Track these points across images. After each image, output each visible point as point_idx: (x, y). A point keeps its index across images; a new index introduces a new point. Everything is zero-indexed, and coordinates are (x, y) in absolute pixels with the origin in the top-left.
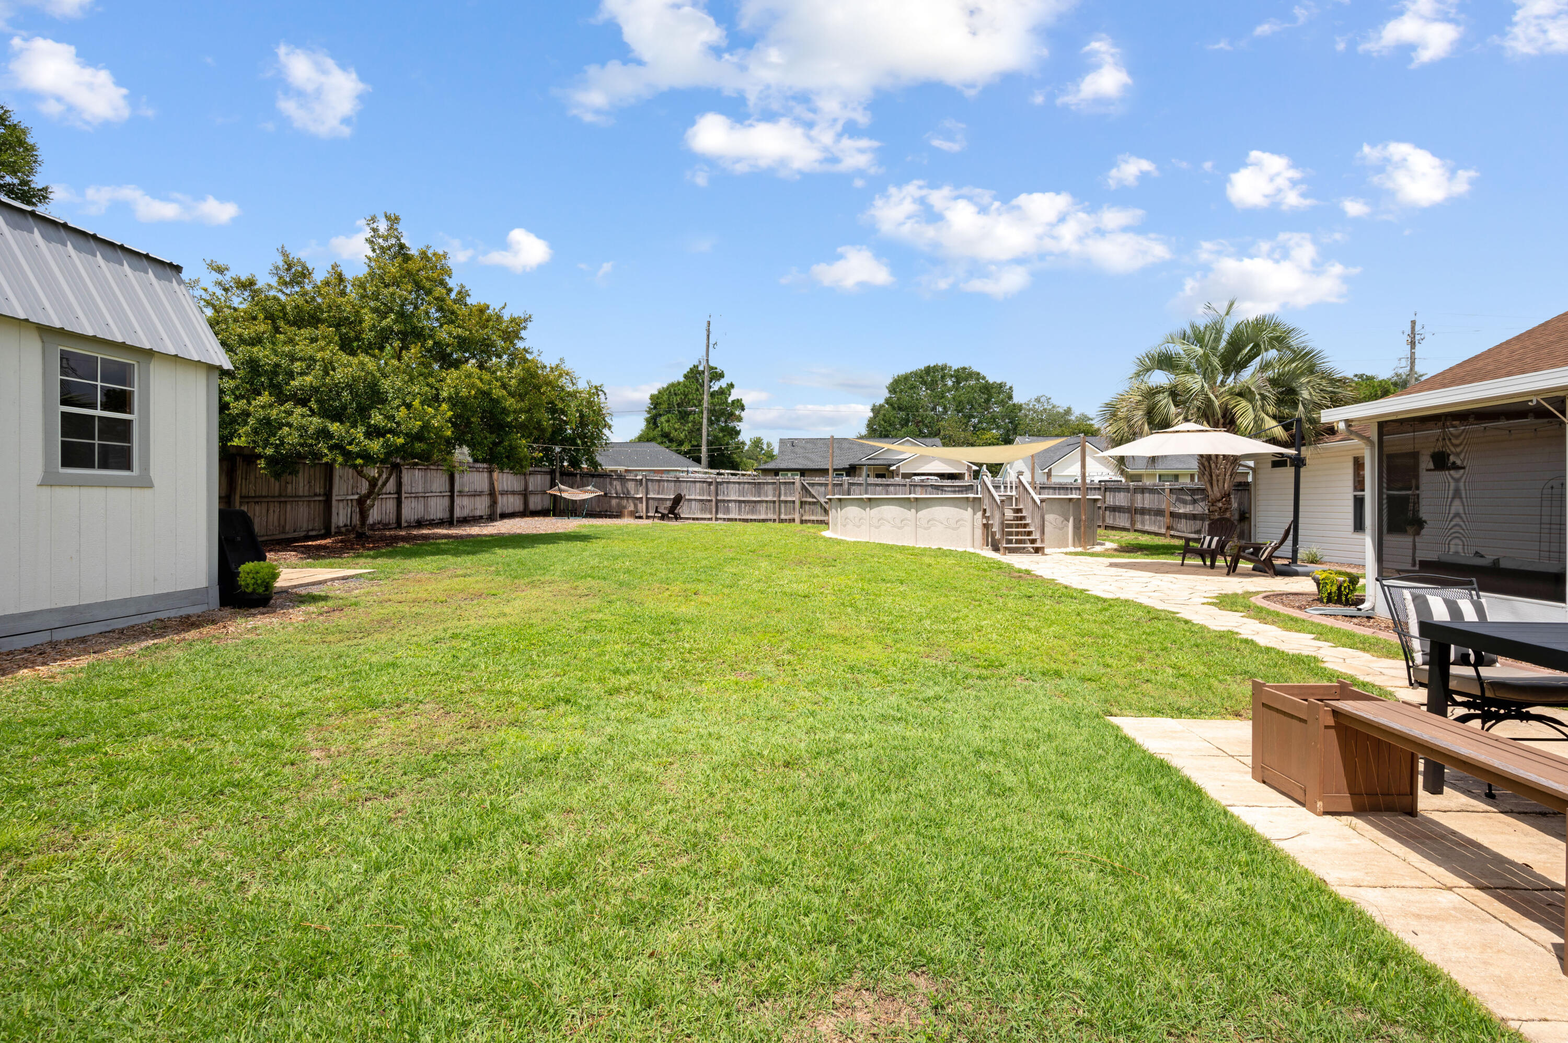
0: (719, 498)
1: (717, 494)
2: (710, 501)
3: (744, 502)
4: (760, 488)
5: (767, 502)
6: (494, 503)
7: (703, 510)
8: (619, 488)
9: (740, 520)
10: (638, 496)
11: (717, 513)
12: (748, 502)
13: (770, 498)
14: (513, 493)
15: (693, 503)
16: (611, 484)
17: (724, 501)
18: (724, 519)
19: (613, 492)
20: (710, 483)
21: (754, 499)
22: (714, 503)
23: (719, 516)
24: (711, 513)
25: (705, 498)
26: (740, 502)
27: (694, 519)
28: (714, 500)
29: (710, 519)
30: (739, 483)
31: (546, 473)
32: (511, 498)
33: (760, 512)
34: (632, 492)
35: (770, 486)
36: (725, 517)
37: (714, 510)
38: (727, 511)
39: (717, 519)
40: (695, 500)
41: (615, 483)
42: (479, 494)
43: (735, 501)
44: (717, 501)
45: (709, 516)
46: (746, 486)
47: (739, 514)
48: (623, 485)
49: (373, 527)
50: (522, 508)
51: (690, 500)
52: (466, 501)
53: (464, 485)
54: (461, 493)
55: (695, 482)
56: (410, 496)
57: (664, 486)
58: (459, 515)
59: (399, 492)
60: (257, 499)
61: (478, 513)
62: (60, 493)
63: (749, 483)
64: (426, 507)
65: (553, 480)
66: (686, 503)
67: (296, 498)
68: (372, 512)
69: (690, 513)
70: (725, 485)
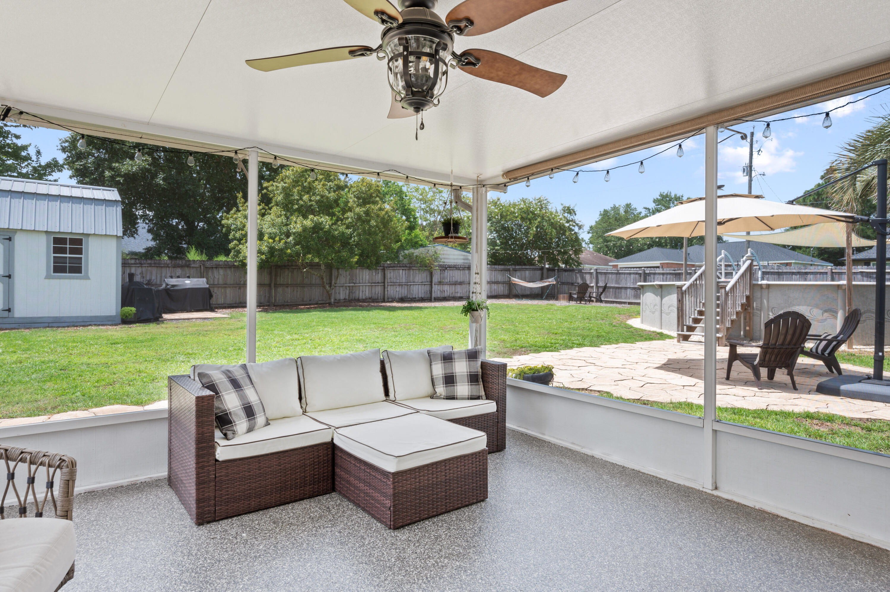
15: (629, 290)
31: (536, 269)
40: (630, 288)
48: (582, 277)
49: (364, 301)
50: (506, 292)
51: (626, 288)
52: (446, 288)
53: (444, 278)
54: (440, 283)
55: (630, 274)
56: (394, 284)
57: (609, 277)
58: (439, 296)
59: (384, 283)
60: (287, 286)
61: (459, 295)
62: (52, 281)
63: (670, 274)
64: (409, 291)
65: (542, 274)
66: (623, 290)
67: (311, 285)
68: (364, 292)
69: (625, 298)
70: (652, 276)
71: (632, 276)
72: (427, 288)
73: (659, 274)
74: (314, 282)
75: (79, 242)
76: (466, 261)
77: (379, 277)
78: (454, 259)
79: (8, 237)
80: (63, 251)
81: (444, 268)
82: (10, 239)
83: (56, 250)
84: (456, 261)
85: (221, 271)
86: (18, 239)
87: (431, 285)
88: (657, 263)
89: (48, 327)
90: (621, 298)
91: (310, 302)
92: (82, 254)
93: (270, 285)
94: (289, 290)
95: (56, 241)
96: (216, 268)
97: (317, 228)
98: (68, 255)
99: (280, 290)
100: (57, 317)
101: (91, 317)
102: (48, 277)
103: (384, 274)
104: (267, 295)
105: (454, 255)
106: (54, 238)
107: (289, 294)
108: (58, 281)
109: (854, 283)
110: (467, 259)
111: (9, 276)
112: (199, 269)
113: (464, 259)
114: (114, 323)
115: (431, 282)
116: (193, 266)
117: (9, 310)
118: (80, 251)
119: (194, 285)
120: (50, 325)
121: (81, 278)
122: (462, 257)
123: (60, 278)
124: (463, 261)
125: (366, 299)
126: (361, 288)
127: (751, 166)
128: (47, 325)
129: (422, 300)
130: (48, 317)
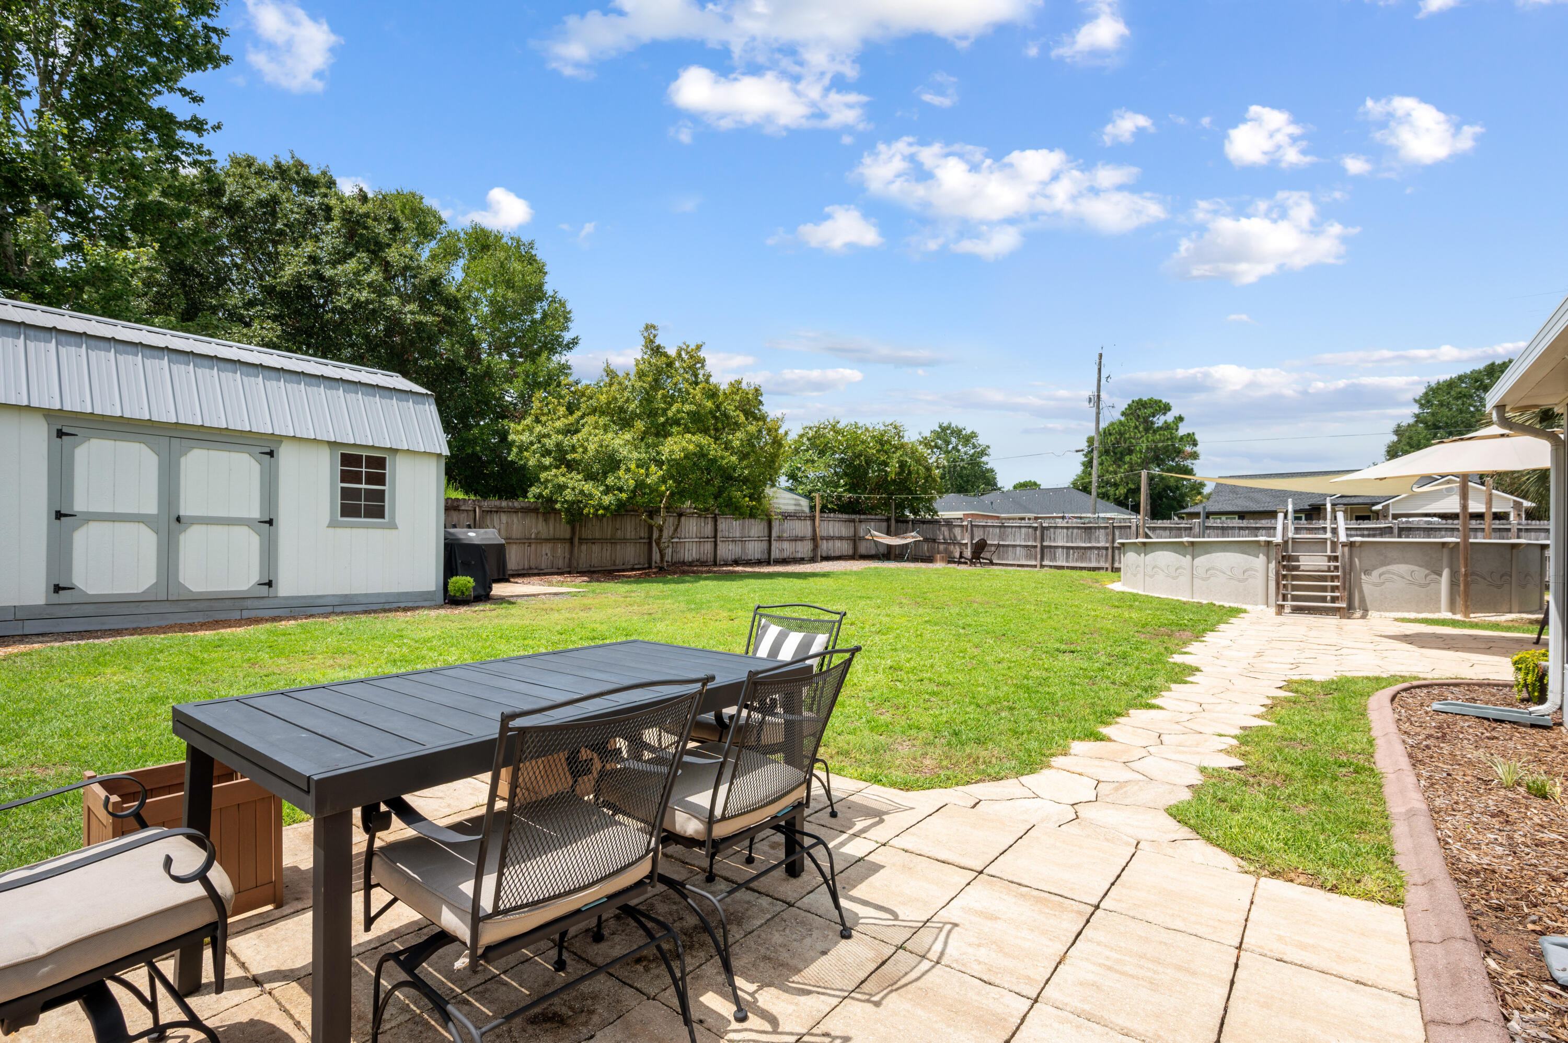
0: (1045, 544)
1: (1042, 540)
2: (1036, 547)
3: (1072, 548)
4: (1091, 533)
5: (1098, 548)
6: (816, 547)
7: (1028, 557)
8: (947, 533)
9: (1068, 568)
10: (964, 542)
11: (1042, 559)
12: (1078, 548)
13: (1102, 544)
14: (840, 538)
15: (1018, 548)
16: (940, 531)
17: (1050, 547)
18: (1051, 567)
19: (941, 537)
20: (1035, 529)
21: (1084, 545)
22: (1038, 549)
23: (1046, 563)
24: (1036, 559)
25: (1030, 544)
26: (1068, 548)
27: (1019, 566)
28: (1039, 545)
29: (1035, 566)
30: (1067, 528)
31: (881, 520)
32: (838, 544)
33: (1090, 560)
34: (959, 538)
36: (1051, 564)
37: (1039, 556)
38: (1054, 558)
39: (1042, 566)
40: (1020, 546)
41: (943, 530)
42: (802, 539)
43: (1063, 547)
44: (1043, 548)
45: (1033, 563)
46: (1075, 531)
47: (1067, 561)
48: (950, 531)
49: (691, 564)
50: (851, 552)
51: (1014, 546)
52: (786, 545)
53: (783, 531)
54: (780, 538)
55: (1020, 527)
56: (727, 540)
57: (988, 532)
58: (778, 556)
59: (715, 537)
60: (593, 541)
61: (799, 555)
62: (340, 531)
63: (1078, 528)
64: (743, 549)
65: (889, 527)
66: (1010, 549)
67: (624, 540)
68: (690, 552)
69: (1014, 559)
70: (1052, 531)
71: (1023, 530)
72: (765, 545)
73: (1062, 528)
74: (628, 537)
75: (380, 463)
76: (798, 508)
77: (708, 529)
78: (784, 504)
79: (268, 450)
80: (356, 478)
81: (786, 516)
82: (271, 454)
83: (345, 477)
84: (786, 507)
85: (504, 518)
86: (287, 456)
87: (770, 541)
88: (959, 514)
89: (333, 613)
90: (1007, 559)
91: (624, 567)
92: (384, 485)
93: (571, 541)
94: (596, 548)
95: (348, 460)
96: (497, 512)
97: (701, 454)
98: (363, 486)
99: (584, 547)
100: (346, 595)
101: (399, 594)
102: (332, 524)
103: (716, 525)
104: (567, 555)
105: (784, 498)
106: (342, 455)
107: (597, 554)
108: (348, 530)
109: (1471, 540)
110: (799, 505)
111: (270, 522)
112: (471, 514)
113: (795, 505)
114: (433, 603)
115: (770, 536)
116: (463, 508)
117: (270, 584)
118: (380, 479)
119: (483, 539)
120: (337, 609)
121: (382, 527)
122: (793, 502)
123: (352, 526)
124: (795, 507)
125: (693, 561)
126: (687, 544)
128: (330, 609)
129: (759, 563)
130: (333, 595)
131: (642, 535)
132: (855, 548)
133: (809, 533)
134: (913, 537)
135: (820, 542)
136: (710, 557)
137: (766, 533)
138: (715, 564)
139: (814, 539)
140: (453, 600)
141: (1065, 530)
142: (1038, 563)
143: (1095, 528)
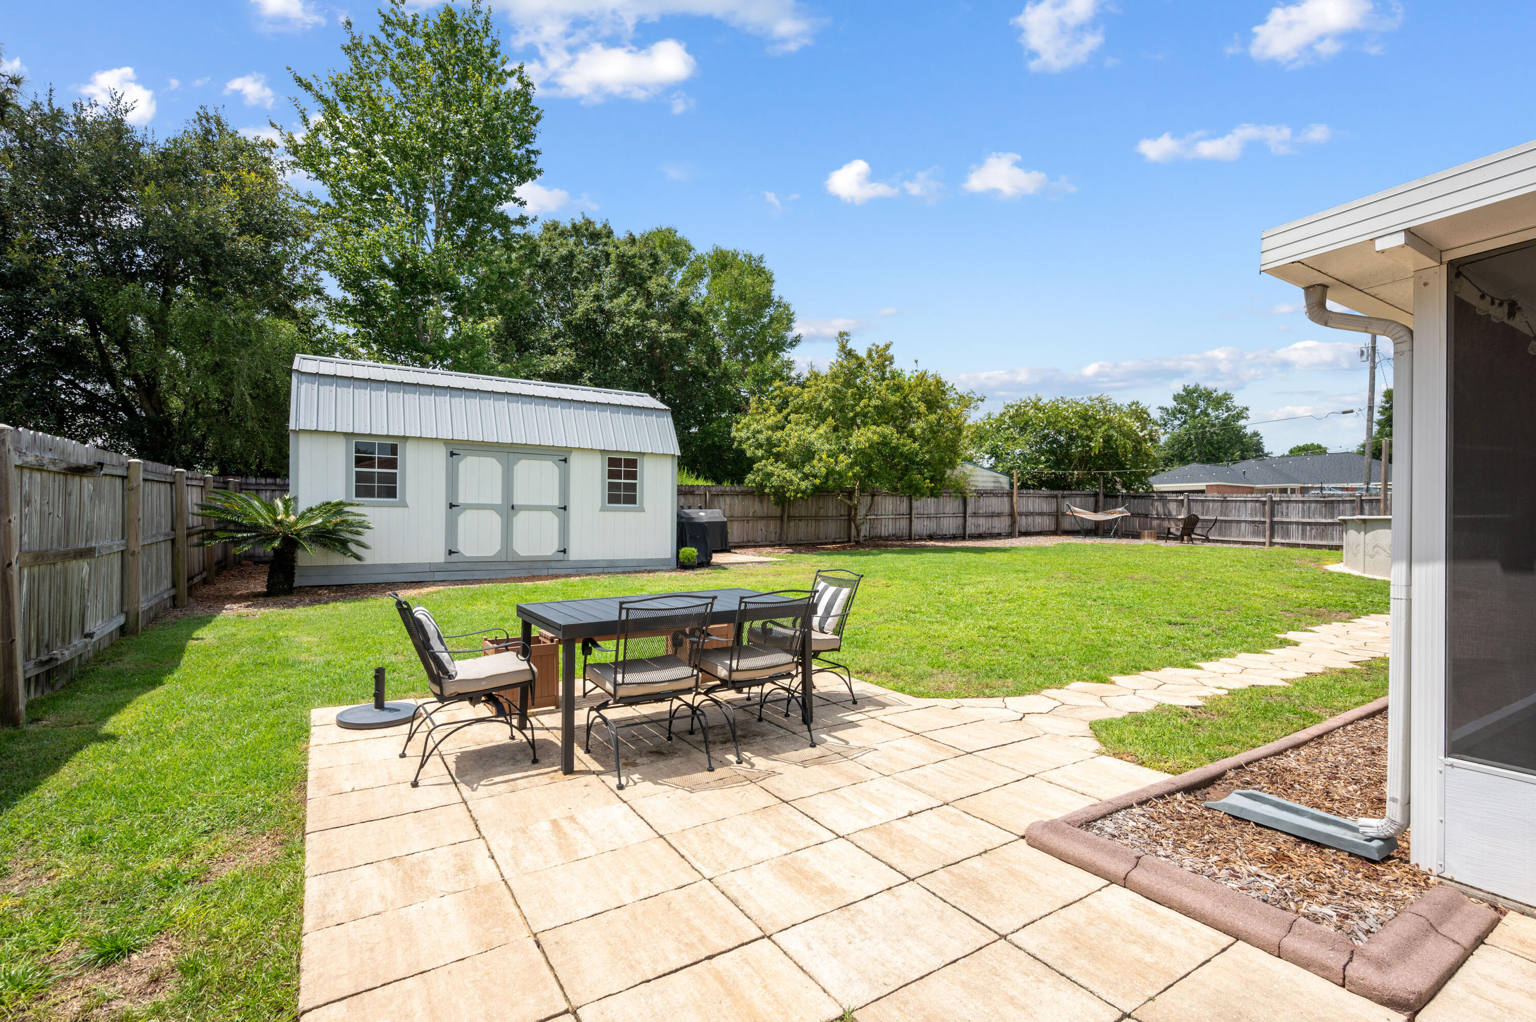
0: (1275, 519)
1: (1272, 514)
2: (1264, 522)
3: (1310, 524)
4: (1333, 508)
6: (1013, 523)
7: (1255, 534)
8: (1160, 509)
9: (1304, 545)
11: (1272, 535)
12: (1316, 524)
14: (1041, 514)
15: (1243, 525)
16: (1153, 505)
17: (1282, 523)
18: (1283, 544)
19: (1154, 513)
20: (1264, 503)
21: (1324, 521)
22: (1267, 525)
23: (1276, 540)
24: (1264, 536)
25: (1257, 519)
26: (1304, 524)
27: (1244, 543)
28: (1268, 521)
29: (1264, 544)
30: (1303, 502)
31: (1088, 495)
32: (1038, 519)
33: (1332, 539)
34: (1174, 513)
35: (1348, 505)
36: (1283, 541)
37: (1268, 533)
38: (1287, 534)
39: (1272, 544)
40: (1245, 521)
41: (1156, 504)
42: (999, 515)
43: (1297, 523)
44: (1273, 524)
45: (1262, 540)
46: (1313, 505)
47: (1303, 539)
48: (1164, 506)
49: (887, 538)
50: (1053, 528)
51: (1239, 522)
52: (982, 521)
53: (979, 508)
54: (975, 515)
55: (1245, 501)
56: (921, 516)
57: (1209, 507)
58: (973, 532)
59: (910, 514)
60: (800, 518)
61: (996, 531)
62: (607, 514)
63: (1317, 502)
64: (938, 525)
65: (1097, 502)
66: (1234, 525)
67: (827, 518)
68: (887, 528)
69: (1238, 536)
70: (1284, 505)
71: (1249, 505)
72: (960, 521)
73: (1296, 502)
74: (830, 514)
75: (632, 463)
76: (997, 485)
77: (904, 507)
78: (983, 482)
79: (563, 458)
80: (618, 475)
81: (981, 494)
82: (565, 460)
83: (611, 475)
84: (985, 485)
85: (728, 499)
86: (574, 460)
87: (965, 517)
88: (1201, 486)
89: (603, 573)
90: (1230, 535)
91: (826, 541)
92: (636, 479)
93: (782, 518)
94: (802, 524)
95: (613, 462)
96: (723, 495)
97: (885, 442)
98: (623, 481)
99: (792, 524)
100: (612, 563)
101: (646, 562)
102: (603, 509)
103: (911, 503)
104: (778, 531)
105: (983, 476)
106: (609, 459)
107: (803, 530)
108: (613, 513)
110: (998, 482)
111: (565, 508)
112: (703, 497)
113: (994, 482)
114: (669, 568)
115: (965, 512)
116: (692, 492)
117: (565, 551)
118: (633, 475)
119: (709, 517)
120: (605, 571)
121: (635, 510)
122: (992, 479)
123: (615, 510)
124: (993, 485)
125: (889, 536)
126: (883, 521)
127: (1374, 348)
128: (602, 570)
129: (954, 538)
130: (604, 560)
131: (843, 513)
132: (1058, 523)
133: (1006, 509)
134: (1120, 512)
135: (1018, 518)
136: (906, 532)
137: (961, 510)
138: (910, 539)
139: (1012, 515)
140: (683, 566)
141: (1300, 505)
142: (1267, 540)
143: (1339, 502)
